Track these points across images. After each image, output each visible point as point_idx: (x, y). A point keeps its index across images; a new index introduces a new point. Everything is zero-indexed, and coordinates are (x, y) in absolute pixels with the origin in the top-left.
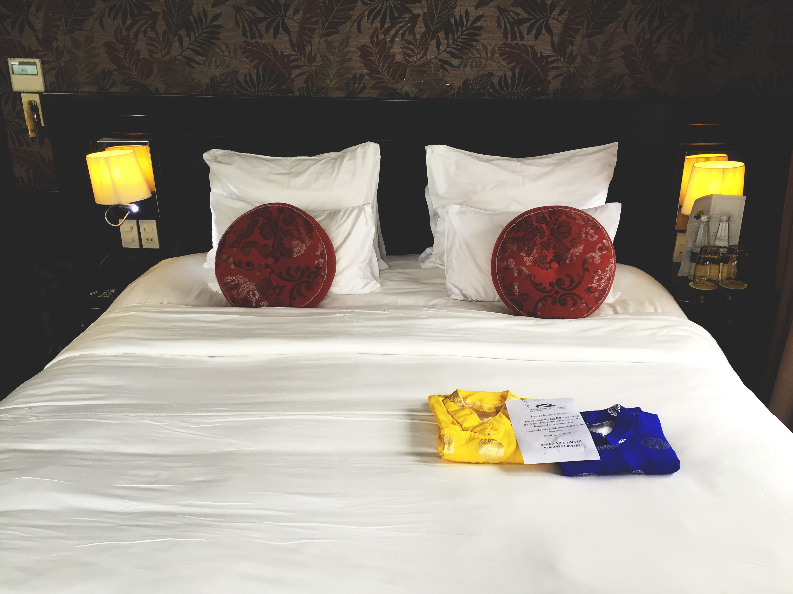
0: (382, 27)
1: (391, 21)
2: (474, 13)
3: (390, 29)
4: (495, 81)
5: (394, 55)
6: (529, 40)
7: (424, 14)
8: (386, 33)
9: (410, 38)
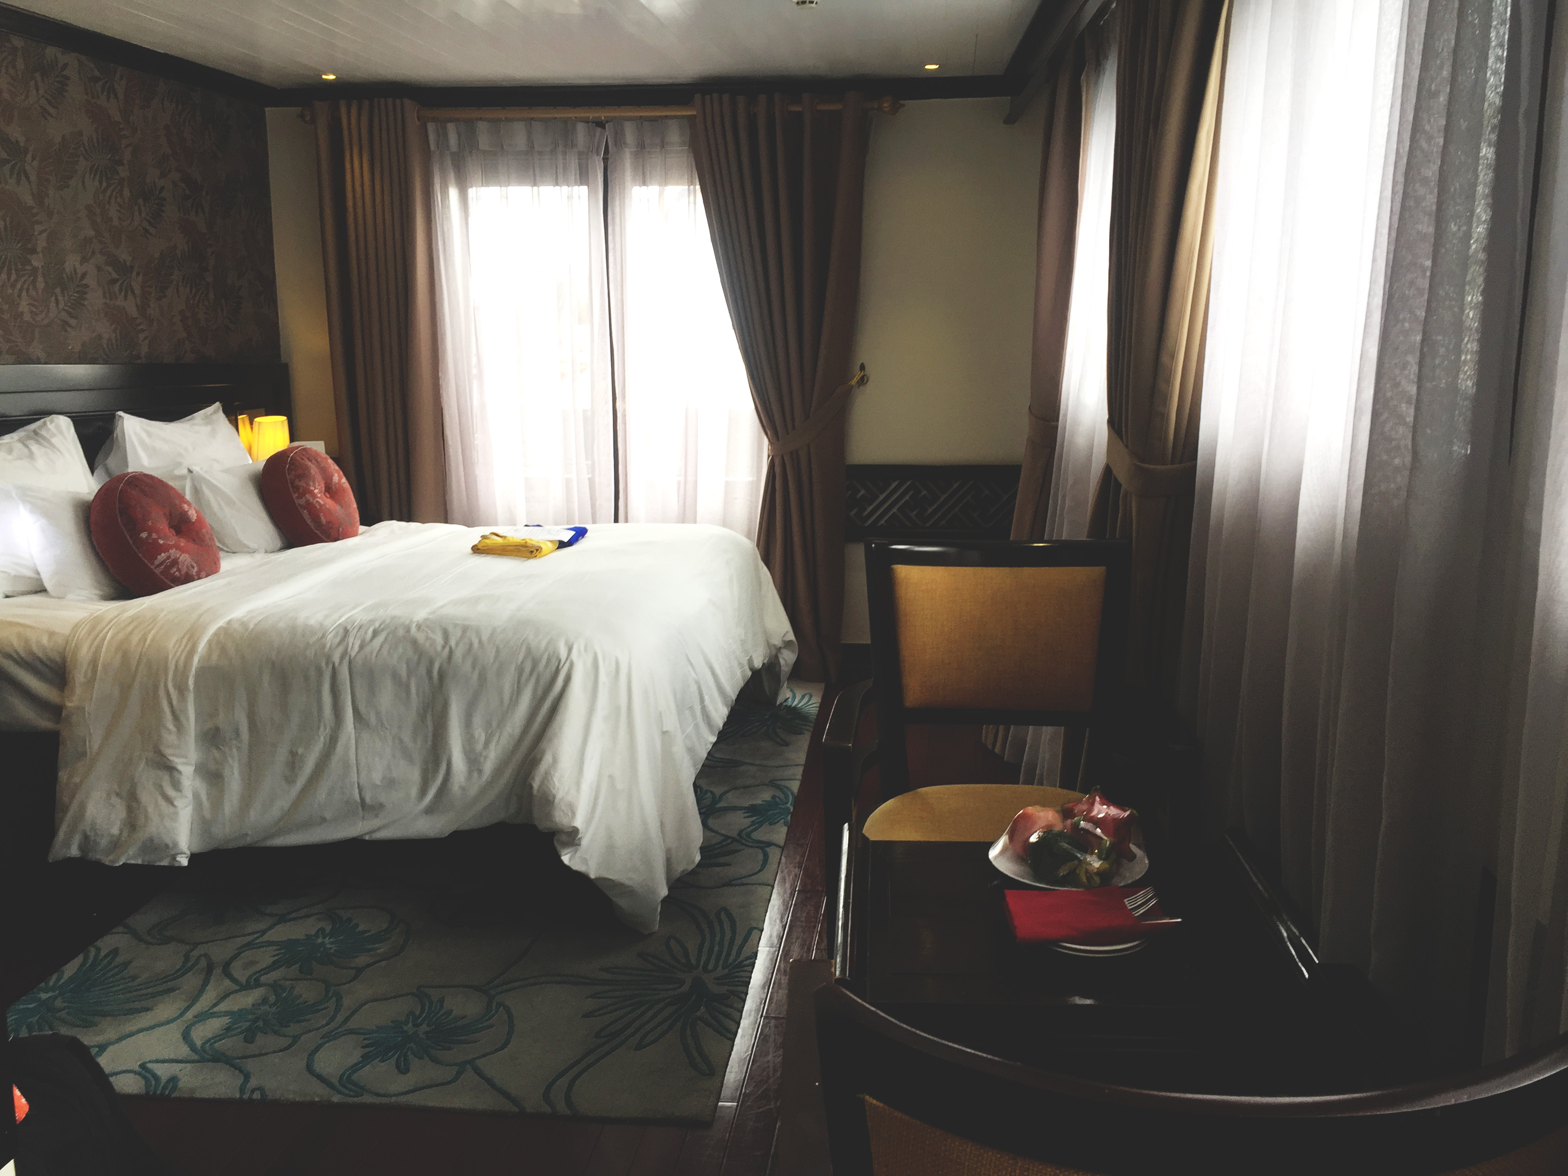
0: (9, 279)
1: (16, 274)
2: (80, 270)
3: (16, 281)
4: (104, 342)
5: (22, 313)
6: (120, 302)
7: (42, 266)
8: (13, 286)
9: (33, 293)
